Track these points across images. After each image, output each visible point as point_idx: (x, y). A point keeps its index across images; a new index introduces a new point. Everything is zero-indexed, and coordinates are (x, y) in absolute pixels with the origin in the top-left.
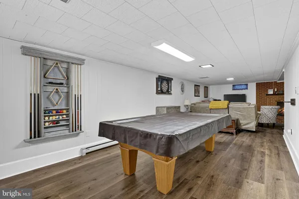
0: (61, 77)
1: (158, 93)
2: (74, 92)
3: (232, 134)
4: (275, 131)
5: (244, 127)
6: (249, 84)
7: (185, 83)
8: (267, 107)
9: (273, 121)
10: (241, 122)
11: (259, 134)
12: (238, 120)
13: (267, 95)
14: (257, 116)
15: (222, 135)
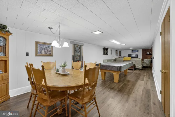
0: (78, 50)
1: (103, 54)
2: (81, 55)
3: (133, 70)
4: (149, 69)
5: (137, 68)
6: (139, 50)
7: (112, 50)
8: (146, 60)
9: (149, 65)
10: (136, 65)
11: (143, 70)
12: (135, 65)
13: (147, 54)
14: (142, 63)
15: (129, 70)
